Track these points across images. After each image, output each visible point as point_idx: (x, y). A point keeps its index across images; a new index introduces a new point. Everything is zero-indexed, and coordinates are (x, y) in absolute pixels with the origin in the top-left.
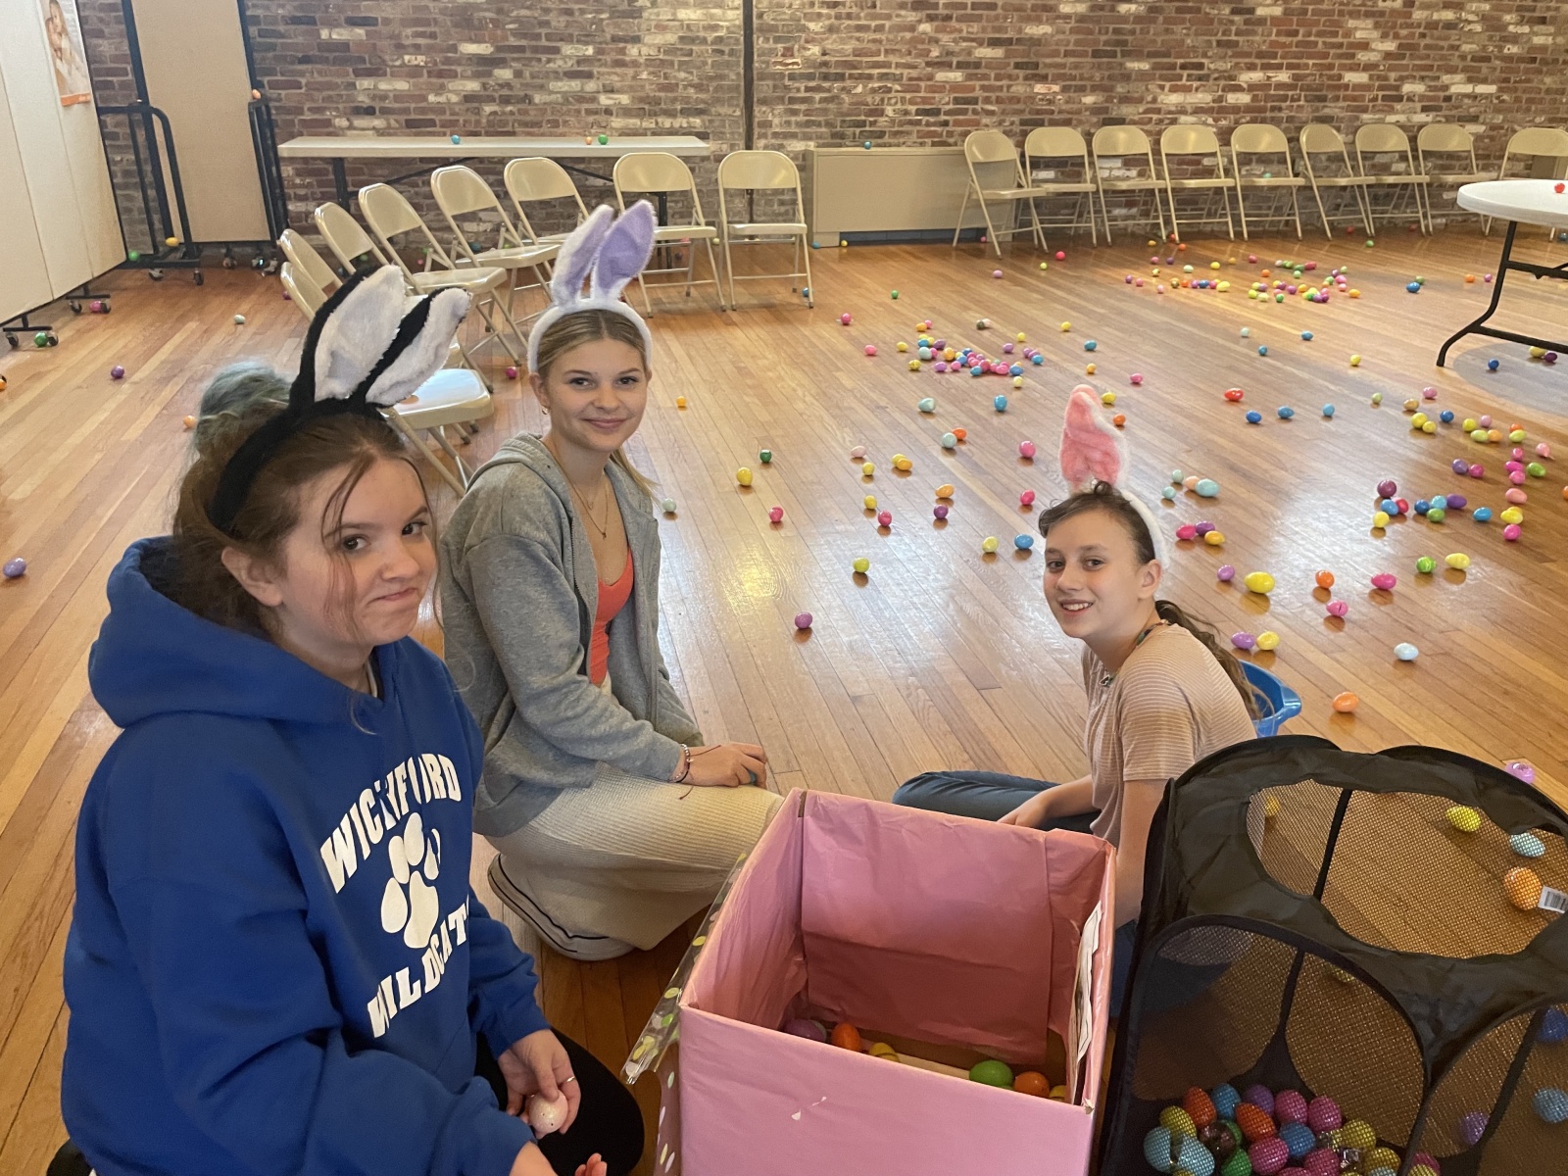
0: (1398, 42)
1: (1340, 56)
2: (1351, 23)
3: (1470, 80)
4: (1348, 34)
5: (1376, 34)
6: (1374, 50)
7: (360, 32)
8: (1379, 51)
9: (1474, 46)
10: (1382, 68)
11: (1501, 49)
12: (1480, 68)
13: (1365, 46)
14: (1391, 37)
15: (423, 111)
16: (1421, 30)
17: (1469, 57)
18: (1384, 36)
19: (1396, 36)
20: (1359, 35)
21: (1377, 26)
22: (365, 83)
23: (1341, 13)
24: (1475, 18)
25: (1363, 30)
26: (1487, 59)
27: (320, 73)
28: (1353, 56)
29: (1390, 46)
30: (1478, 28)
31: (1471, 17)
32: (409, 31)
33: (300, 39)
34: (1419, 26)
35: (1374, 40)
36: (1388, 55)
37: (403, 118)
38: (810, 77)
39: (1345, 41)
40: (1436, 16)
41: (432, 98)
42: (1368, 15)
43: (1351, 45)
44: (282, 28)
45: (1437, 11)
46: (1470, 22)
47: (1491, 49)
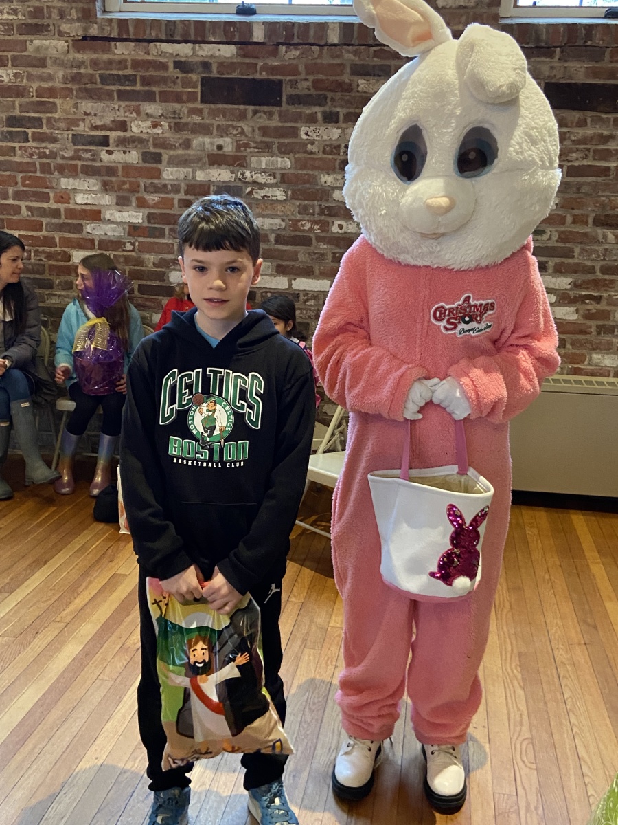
0: (147, 211)
1: (61, 228)
2: (66, 183)
3: (281, 271)
4: (64, 197)
5: (107, 199)
6: (109, 222)
8: (118, 223)
9: (277, 221)
10: (129, 247)
11: (325, 226)
12: (296, 253)
13: (95, 215)
14: (134, 203)
16: (182, 195)
17: (272, 238)
18: (122, 202)
19: (142, 204)
20: (80, 199)
21: (106, 187)
23: (45, 168)
24: (271, 180)
25: (85, 193)
26: (305, 241)
28: (79, 228)
29: (136, 217)
30: (279, 194)
31: (262, 179)
34: (176, 189)
35: (108, 207)
36: (134, 230)
39: (62, 207)
40: (200, 176)
42: (89, 171)
43: (71, 213)
45: (201, 169)
46: (262, 186)
47: (308, 226)
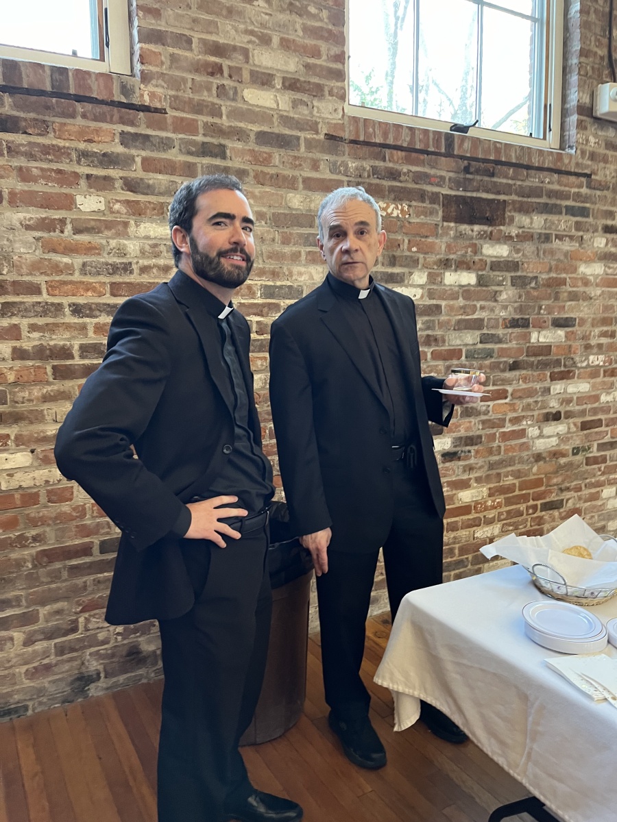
7: (561, 333)
15: (595, 411)
22: (557, 387)
27: (525, 379)
32: (597, 331)
33: (514, 344)
37: (579, 420)
41: (604, 398)
44: (500, 332)
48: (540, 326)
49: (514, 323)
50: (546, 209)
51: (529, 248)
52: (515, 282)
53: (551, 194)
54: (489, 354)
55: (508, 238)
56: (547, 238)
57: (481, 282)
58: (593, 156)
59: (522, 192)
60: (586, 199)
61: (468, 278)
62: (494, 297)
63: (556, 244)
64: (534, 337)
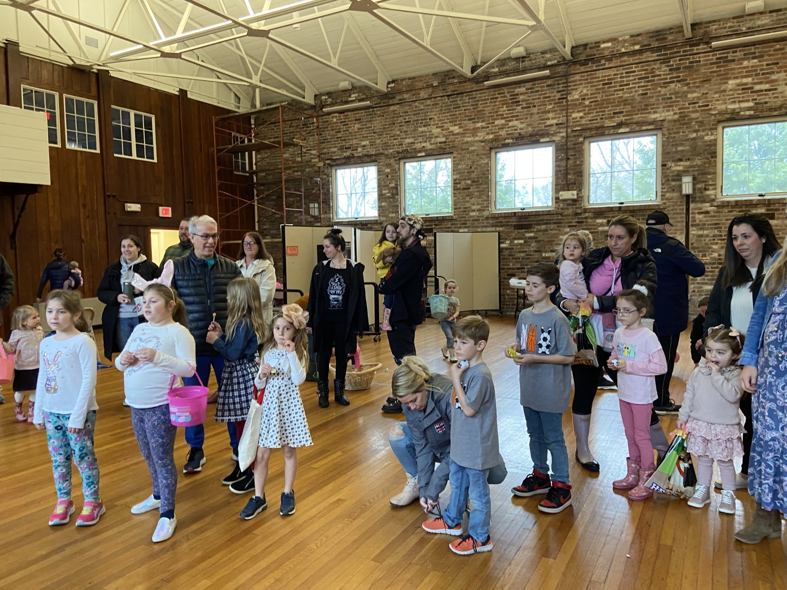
33: (537, 256)
38: (714, 264)
44: (532, 253)
48: (546, 252)
49: (536, 251)
50: (546, 224)
51: (540, 233)
52: (536, 242)
53: (547, 220)
54: (529, 258)
55: (533, 232)
56: (547, 230)
57: (525, 242)
58: (562, 209)
59: (537, 221)
60: (560, 219)
61: (522, 241)
62: (530, 245)
63: (550, 232)
64: (544, 255)
